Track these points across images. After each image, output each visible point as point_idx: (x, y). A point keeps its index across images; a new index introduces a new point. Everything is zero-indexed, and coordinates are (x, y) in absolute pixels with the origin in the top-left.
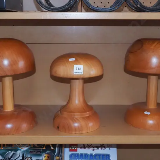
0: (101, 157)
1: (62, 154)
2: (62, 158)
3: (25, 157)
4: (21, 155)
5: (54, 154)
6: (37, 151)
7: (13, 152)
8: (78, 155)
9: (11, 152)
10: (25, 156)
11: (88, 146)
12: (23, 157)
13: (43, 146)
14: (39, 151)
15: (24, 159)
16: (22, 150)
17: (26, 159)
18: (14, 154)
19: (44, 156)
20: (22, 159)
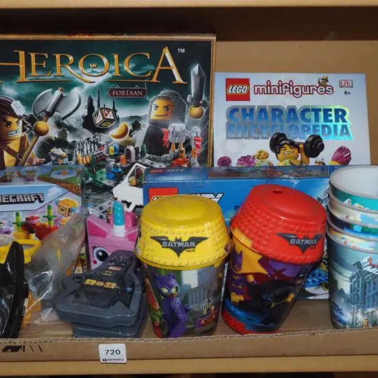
0: (321, 114)
1: (208, 99)
2: (208, 112)
3: (96, 109)
4: (85, 103)
5: (186, 100)
6: (133, 91)
7: (58, 93)
8: (252, 109)
9: (53, 92)
10: (95, 104)
11: (282, 85)
12: (90, 108)
13: (149, 74)
14: (140, 90)
15: (94, 114)
16: (87, 86)
17: (100, 114)
18: (61, 97)
19: (154, 106)
20: (86, 114)
